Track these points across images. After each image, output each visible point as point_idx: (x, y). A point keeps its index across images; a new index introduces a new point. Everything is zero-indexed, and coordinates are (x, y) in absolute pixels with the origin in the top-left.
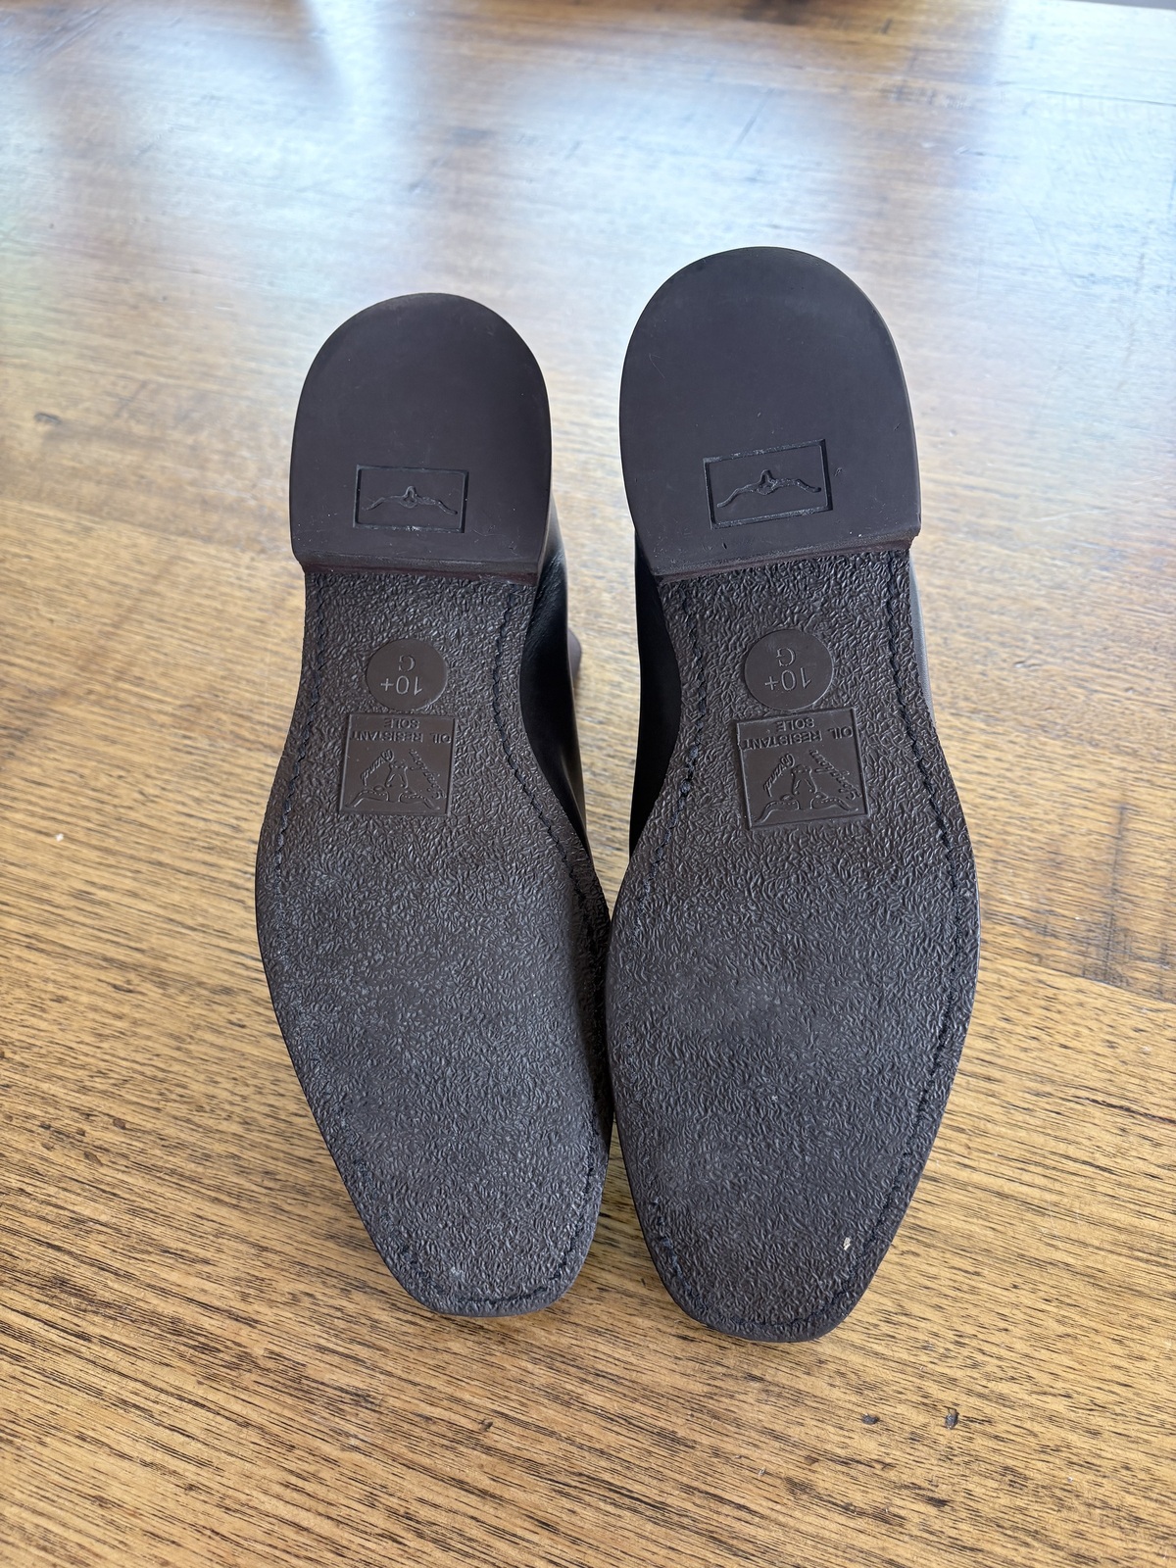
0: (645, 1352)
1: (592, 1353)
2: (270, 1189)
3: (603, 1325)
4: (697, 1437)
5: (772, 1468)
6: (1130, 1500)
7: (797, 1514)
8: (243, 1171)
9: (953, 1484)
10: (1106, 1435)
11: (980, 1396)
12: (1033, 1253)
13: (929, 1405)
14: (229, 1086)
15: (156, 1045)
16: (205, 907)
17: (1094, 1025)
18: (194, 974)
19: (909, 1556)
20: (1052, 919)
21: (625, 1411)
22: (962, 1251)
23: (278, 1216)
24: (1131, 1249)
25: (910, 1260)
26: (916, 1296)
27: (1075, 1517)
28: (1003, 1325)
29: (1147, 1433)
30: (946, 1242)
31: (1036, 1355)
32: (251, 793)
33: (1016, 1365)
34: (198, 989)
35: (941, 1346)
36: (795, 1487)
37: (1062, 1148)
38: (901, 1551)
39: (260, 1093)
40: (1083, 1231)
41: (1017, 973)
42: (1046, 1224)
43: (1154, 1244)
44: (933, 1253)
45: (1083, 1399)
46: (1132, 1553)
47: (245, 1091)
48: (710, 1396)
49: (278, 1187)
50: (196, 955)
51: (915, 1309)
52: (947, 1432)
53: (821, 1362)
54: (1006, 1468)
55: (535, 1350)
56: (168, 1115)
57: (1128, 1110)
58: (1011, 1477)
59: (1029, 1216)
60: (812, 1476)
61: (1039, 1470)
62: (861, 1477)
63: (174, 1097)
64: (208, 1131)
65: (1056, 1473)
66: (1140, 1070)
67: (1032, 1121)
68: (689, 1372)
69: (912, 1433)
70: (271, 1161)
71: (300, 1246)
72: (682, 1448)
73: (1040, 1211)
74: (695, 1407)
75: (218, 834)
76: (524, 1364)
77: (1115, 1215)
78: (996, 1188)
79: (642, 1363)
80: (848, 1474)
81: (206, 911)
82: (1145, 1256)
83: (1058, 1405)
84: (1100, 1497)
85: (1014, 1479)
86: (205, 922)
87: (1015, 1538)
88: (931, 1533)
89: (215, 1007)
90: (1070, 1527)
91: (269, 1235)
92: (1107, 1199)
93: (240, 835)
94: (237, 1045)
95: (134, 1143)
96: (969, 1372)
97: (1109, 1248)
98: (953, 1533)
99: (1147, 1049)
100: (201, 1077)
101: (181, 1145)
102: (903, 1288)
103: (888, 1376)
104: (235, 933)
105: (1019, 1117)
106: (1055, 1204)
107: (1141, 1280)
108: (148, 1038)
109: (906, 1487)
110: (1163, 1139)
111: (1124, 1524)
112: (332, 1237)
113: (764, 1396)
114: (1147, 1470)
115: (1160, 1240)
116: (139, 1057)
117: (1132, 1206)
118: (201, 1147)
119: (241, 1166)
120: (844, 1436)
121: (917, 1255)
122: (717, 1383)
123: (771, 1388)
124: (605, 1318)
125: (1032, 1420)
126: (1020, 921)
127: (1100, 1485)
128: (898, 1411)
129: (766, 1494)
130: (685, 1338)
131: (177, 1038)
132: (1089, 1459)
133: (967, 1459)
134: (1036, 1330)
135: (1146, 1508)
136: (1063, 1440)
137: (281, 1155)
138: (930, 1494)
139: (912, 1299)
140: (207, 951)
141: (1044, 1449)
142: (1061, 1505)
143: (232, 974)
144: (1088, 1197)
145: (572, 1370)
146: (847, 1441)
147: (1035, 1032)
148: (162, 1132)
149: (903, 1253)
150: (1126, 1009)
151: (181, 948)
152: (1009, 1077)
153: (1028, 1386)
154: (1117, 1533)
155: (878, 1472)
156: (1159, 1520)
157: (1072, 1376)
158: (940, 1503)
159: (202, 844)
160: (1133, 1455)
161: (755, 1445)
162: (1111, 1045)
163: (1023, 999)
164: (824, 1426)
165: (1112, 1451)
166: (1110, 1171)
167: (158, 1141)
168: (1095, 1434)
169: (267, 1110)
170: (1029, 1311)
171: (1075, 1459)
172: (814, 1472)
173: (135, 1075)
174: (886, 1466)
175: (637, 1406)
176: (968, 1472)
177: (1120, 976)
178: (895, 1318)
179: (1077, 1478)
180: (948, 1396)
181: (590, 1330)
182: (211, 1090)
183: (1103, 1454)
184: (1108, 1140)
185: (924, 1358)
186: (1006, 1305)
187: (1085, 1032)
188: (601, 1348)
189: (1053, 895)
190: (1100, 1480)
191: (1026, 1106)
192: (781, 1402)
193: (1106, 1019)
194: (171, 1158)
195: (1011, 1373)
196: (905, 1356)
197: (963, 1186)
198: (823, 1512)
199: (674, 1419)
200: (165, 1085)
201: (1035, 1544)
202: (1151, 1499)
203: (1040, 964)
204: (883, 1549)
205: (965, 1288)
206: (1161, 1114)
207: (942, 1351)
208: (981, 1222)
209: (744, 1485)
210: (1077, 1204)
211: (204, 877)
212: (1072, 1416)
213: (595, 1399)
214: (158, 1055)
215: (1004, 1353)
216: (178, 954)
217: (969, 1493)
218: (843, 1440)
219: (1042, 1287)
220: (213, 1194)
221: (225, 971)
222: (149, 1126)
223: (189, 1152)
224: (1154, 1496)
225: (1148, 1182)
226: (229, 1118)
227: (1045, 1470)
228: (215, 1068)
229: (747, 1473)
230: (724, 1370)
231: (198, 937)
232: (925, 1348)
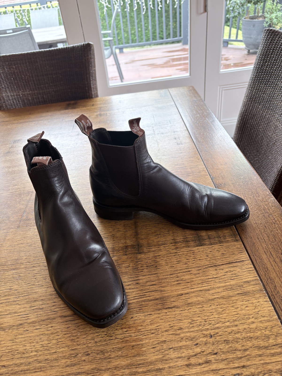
0: (147, 355)
1: (136, 361)
2: (48, 363)
3: (136, 354)
4: (165, 366)
5: (182, 364)
6: (248, 335)
7: (191, 371)
8: (40, 362)
9: (217, 349)
10: (239, 325)
11: (214, 329)
12: (211, 298)
13: (206, 336)
14: (29, 345)
15: (7, 344)
16: (9, 309)
17: (203, 254)
18: (11, 324)
19: (215, 367)
20: (187, 239)
21: (148, 369)
22: (198, 304)
23: (52, 368)
24: (227, 289)
25: (190, 310)
26: (194, 316)
27: (241, 343)
28: (212, 314)
29: (245, 321)
30: (195, 304)
31: (220, 316)
32: (11, 280)
33: (217, 320)
34: (13, 327)
35: (203, 323)
36: (188, 366)
37: (207, 277)
38: (213, 367)
39: (37, 343)
40: (218, 290)
41: (186, 250)
42: (211, 292)
43: (230, 287)
44: (194, 307)
45: (232, 320)
46: (253, 344)
47: (33, 344)
48: (164, 357)
49: (50, 362)
50: (10, 320)
51: (195, 319)
52: (211, 339)
53: (182, 338)
54: (225, 340)
55: (123, 367)
56: (16, 358)
57: (215, 266)
58: (226, 342)
59: (207, 292)
60: (190, 362)
61: (230, 338)
62: (200, 357)
63: (16, 354)
64: (27, 357)
65: (233, 337)
66: (214, 258)
67: (200, 275)
68: (157, 354)
69: (205, 343)
70: (46, 357)
71: (60, 372)
72: (163, 370)
73: (209, 290)
74: (162, 360)
75: (6, 292)
76: (122, 371)
77: (221, 285)
78: (199, 290)
79: (147, 357)
80: (197, 358)
81: (9, 310)
82: (229, 289)
83: (228, 324)
84: (243, 337)
85: (227, 342)
86: (10, 312)
87: (232, 353)
88: (217, 360)
89: (19, 329)
90: (241, 345)
91: (51, 373)
92: (219, 283)
93: (12, 290)
94: (28, 335)
95: (9, 369)
96: (210, 326)
97: (223, 291)
98: (221, 358)
99: (213, 254)
100: (21, 346)
101: (22, 364)
102: (191, 316)
103: (195, 334)
104: (18, 311)
105: (198, 275)
106: (211, 288)
107: (231, 294)
108: (4, 343)
109: (209, 354)
110: (223, 268)
111: (250, 340)
112: (67, 366)
113: (174, 351)
114: (249, 328)
115: (231, 285)
116: (3, 349)
117: (223, 282)
118: (27, 362)
119: (39, 361)
120: (193, 350)
121: (191, 309)
122: (164, 353)
123: (175, 349)
124: (135, 352)
125: (225, 329)
126: (182, 241)
127: (242, 335)
128: (200, 340)
129: (183, 370)
130: (154, 348)
131: (12, 340)
132: (238, 331)
133: (217, 342)
134: (218, 312)
135: (251, 335)
136: (232, 330)
137: (48, 354)
138: (214, 353)
139: (193, 317)
140: (12, 318)
141: (229, 333)
142: (237, 342)
143: (21, 320)
144: (215, 284)
145: (133, 367)
146: (194, 351)
147: (193, 260)
148: (16, 363)
149: (188, 310)
150: (207, 249)
151: (5, 320)
152: (193, 269)
153: (221, 323)
154: (249, 342)
155: (202, 354)
156: (255, 335)
157: (228, 317)
158: (216, 354)
159: (3, 296)
160: (245, 326)
161: (177, 362)
162: (207, 256)
163: (189, 254)
164: (188, 350)
165: (241, 327)
166: (217, 278)
167: (15, 366)
168: (237, 326)
169: (41, 346)
170: (215, 309)
171: (235, 332)
172: (190, 361)
173: (4, 354)
174: (203, 352)
175: (150, 367)
176: (218, 345)
177: (203, 244)
178: (192, 323)
179: (238, 335)
180: (208, 332)
181: (133, 356)
182: (25, 348)
183: (240, 329)
184: (214, 272)
185: (201, 327)
186: (211, 310)
187: (202, 256)
188: (137, 359)
189: (186, 235)
190: (241, 334)
191: (198, 273)
192: (178, 350)
193: (204, 252)
194: (20, 368)
195: (217, 322)
196: (197, 329)
197: (193, 292)
198: (195, 367)
199: (159, 365)
200: (12, 352)
201: (236, 352)
202: (252, 333)
203: (189, 247)
204: (210, 368)
205: (202, 310)
206: (221, 264)
207: (203, 324)
208: (199, 297)
209: (178, 371)
210: (214, 286)
211: (6, 302)
212: (231, 324)
213: (140, 370)
214: (8, 346)
215: (214, 319)
216: (5, 322)
217: (220, 349)
218: (193, 351)
219: (215, 304)
220: (34, 371)
221: (19, 320)
222: (12, 363)
223: (24, 364)
224: (252, 332)
225: (224, 276)
226: (32, 352)
227: (232, 337)
228: (24, 343)
229: (177, 368)
230: (164, 350)
231: (10, 316)
232: (200, 325)
